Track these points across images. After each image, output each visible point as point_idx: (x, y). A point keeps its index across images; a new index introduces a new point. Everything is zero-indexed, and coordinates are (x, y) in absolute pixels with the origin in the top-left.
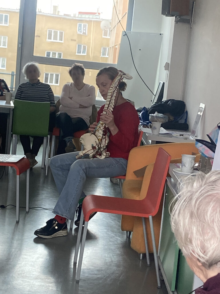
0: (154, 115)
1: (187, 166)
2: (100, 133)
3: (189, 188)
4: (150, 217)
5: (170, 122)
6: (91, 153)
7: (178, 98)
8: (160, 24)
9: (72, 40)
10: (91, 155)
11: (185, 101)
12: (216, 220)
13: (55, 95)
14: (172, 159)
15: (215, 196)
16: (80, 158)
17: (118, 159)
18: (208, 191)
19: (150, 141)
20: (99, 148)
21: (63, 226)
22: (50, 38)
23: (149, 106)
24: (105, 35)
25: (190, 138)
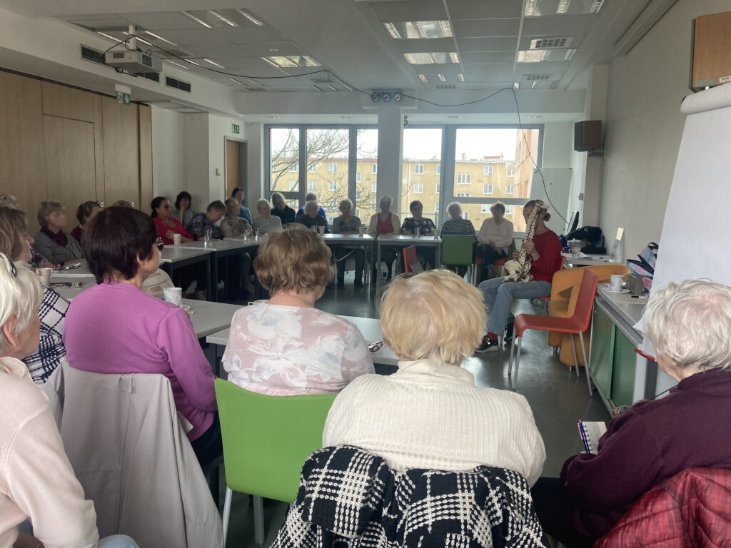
0: (572, 241)
1: (616, 284)
2: (523, 259)
4: (581, 333)
5: (587, 246)
6: (516, 277)
7: (594, 225)
8: (568, 159)
9: (480, 181)
10: (516, 279)
11: (600, 227)
13: (476, 229)
14: (600, 279)
15: (689, 302)
16: (505, 282)
17: (542, 282)
18: (683, 297)
19: (571, 265)
20: (523, 273)
21: (494, 342)
24: (509, 174)
25: (611, 261)
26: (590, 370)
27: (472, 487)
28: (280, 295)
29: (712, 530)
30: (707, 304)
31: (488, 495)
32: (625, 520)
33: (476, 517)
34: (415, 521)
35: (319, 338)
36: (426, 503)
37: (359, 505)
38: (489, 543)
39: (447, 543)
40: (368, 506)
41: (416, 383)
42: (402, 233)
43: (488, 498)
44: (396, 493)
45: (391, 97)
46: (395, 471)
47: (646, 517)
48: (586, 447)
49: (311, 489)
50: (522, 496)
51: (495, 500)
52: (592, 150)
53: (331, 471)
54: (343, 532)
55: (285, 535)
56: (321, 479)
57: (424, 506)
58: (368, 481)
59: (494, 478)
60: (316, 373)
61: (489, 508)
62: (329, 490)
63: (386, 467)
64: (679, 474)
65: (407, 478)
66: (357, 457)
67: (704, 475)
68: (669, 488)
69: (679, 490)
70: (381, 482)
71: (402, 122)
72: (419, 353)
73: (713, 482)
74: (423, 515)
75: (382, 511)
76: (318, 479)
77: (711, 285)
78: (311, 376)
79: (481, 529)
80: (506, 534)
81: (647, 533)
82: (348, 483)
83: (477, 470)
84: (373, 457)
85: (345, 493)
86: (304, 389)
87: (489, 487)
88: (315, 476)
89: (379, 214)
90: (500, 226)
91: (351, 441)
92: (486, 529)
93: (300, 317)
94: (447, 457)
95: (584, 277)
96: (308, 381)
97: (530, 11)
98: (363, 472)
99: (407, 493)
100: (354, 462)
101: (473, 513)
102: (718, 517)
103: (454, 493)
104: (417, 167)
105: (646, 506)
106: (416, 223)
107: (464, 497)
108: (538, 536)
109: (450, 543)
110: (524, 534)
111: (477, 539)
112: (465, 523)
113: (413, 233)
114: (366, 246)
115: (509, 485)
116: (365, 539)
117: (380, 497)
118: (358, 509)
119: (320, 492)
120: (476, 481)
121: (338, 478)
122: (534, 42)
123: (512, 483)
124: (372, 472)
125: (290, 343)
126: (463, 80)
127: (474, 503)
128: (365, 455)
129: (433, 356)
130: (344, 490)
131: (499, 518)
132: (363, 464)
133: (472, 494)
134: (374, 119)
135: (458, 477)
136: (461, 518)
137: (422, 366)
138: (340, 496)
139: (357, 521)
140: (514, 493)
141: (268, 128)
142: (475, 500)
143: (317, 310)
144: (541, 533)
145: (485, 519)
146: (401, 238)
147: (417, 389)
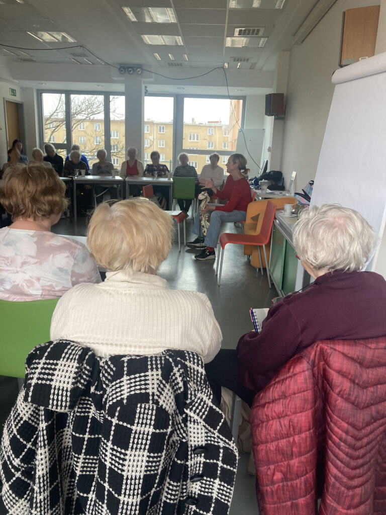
0: (262, 181)
1: (288, 211)
3: (307, 216)
4: (264, 245)
5: (272, 185)
7: (278, 170)
8: (262, 122)
9: (205, 139)
11: (282, 172)
12: (325, 238)
14: (278, 208)
15: (325, 222)
18: (320, 219)
19: (260, 198)
21: (212, 253)
22: (190, 139)
23: (259, 176)
24: (225, 134)
25: (287, 195)
26: (270, 270)
27: (159, 366)
28: (19, 221)
29: (333, 384)
30: (336, 224)
31: (172, 372)
32: (275, 380)
33: (162, 389)
34: (114, 396)
35: (51, 256)
36: (123, 381)
37: (70, 387)
38: (173, 407)
39: (138, 411)
40: (78, 387)
41: (118, 289)
42: (145, 175)
43: (172, 374)
44: (101, 375)
45: (134, 71)
46: (101, 358)
47: (289, 377)
48: (255, 327)
49: (31, 377)
50: (198, 371)
51: (178, 375)
52: (277, 115)
53: (48, 361)
54: (57, 408)
55: (16, 412)
56: (39, 368)
57: (121, 384)
58: (77, 368)
59: (176, 359)
60: (49, 283)
61: (174, 381)
62: (46, 377)
63: (94, 355)
64: (312, 345)
65: (109, 363)
66: (69, 349)
67: (329, 345)
68: (305, 356)
69: (312, 357)
70: (88, 368)
71: (143, 91)
72: (116, 265)
73: (335, 350)
74: (120, 391)
75: (90, 389)
76: (37, 368)
77: (339, 208)
78: (45, 286)
79: (165, 398)
80: (187, 399)
81: (289, 388)
82: (61, 370)
83: (164, 353)
84: (83, 348)
85: (59, 378)
86: (39, 296)
87: (173, 365)
88: (35, 366)
89: (127, 161)
90: (215, 170)
91: (67, 336)
92: (170, 397)
93: (35, 239)
94: (141, 344)
95: (267, 206)
96: (43, 290)
97: (233, 4)
98: (73, 361)
99: (109, 374)
100: (66, 353)
101: (159, 386)
102: (337, 374)
103: (145, 372)
104: (160, 127)
105: (289, 369)
106: (155, 167)
107: (153, 375)
108: (209, 398)
109: (140, 411)
110: (199, 399)
111: (162, 405)
112: (153, 394)
113: (153, 176)
114: (118, 185)
115: (187, 363)
116: (79, 410)
117: (88, 379)
118: (69, 390)
119: (38, 379)
120: (163, 362)
121: (53, 367)
122: (237, 30)
123: (190, 362)
124: (81, 360)
125: (27, 260)
126: (187, 59)
127: (161, 378)
128: (76, 347)
129: (127, 266)
130: (58, 376)
131: (181, 388)
132: (74, 355)
133: (160, 372)
134: (121, 87)
135: (149, 359)
136: (150, 391)
137: (121, 275)
138: (55, 380)
139: (68, 399)
140: (191, 369)
141: (40, 93)
142: (161, 376)
143: (51, 234)
144: (212, 396)
145: (169, 390)
146: (145, 179)
147: (118, 293)
